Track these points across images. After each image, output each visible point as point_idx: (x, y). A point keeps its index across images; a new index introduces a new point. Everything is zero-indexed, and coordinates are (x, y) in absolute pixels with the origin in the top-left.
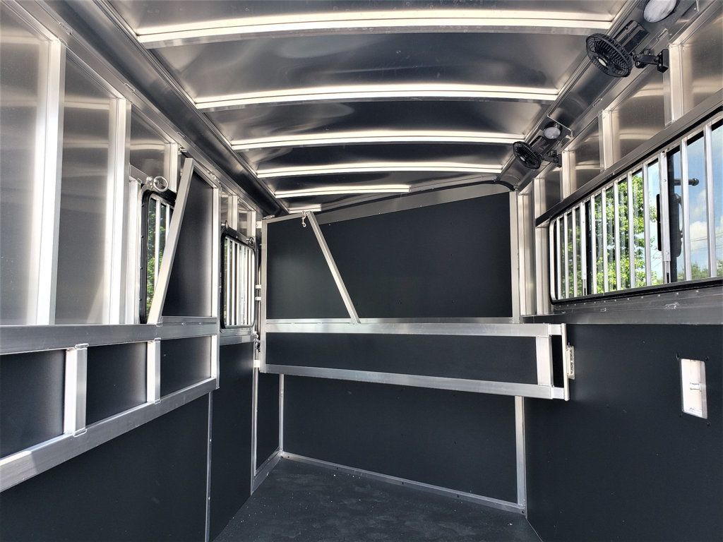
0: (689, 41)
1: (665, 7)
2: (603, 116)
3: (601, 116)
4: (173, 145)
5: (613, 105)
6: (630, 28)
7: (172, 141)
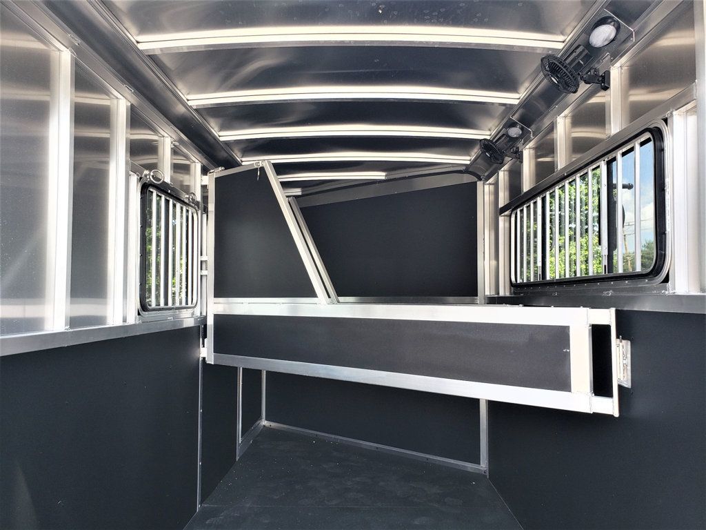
0: (628, 64)
1: (607, 35)
2: (558, 121)
3: (556, 121)
4: (167, 139)
5: (566, 112)
6: (578, 51)
7: (166, 135)
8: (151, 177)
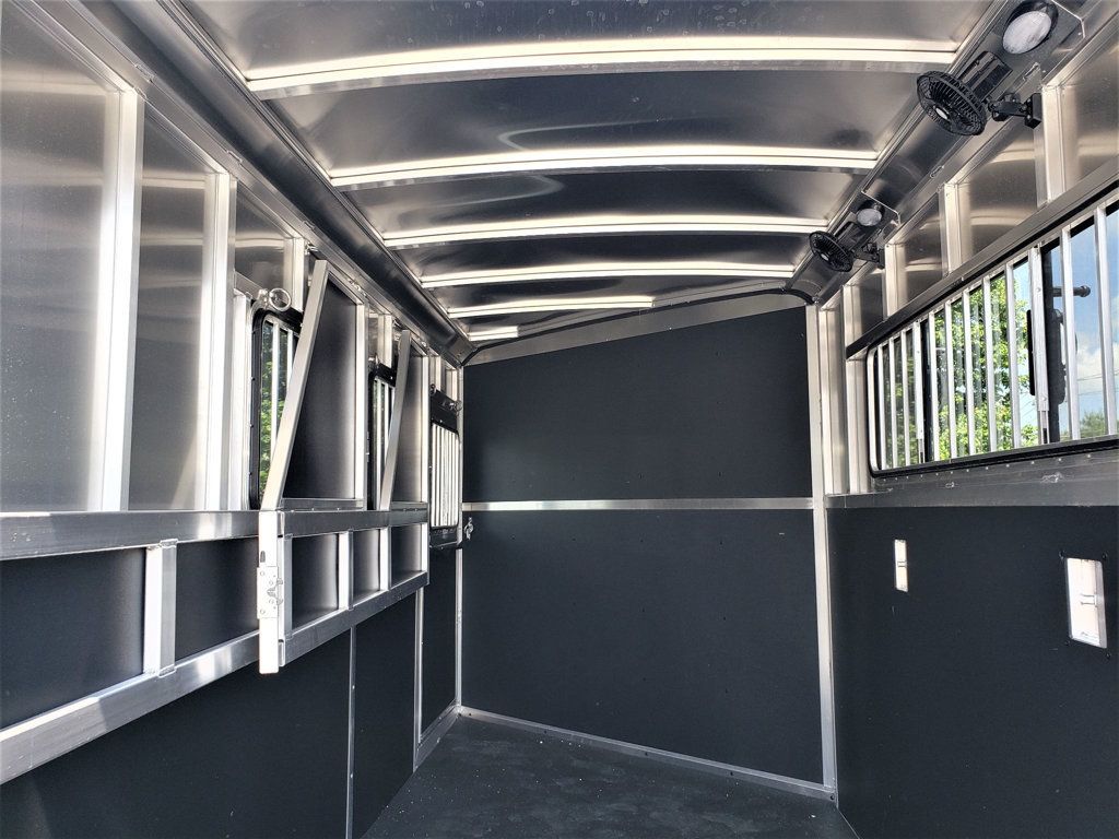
0: (1072, 80)
2: (946, 192)
3: (943, 192)
4: (297, 240)
5: (960, 175)
6: (983, 62)
7: (296, 235)
8: (270, 300)
